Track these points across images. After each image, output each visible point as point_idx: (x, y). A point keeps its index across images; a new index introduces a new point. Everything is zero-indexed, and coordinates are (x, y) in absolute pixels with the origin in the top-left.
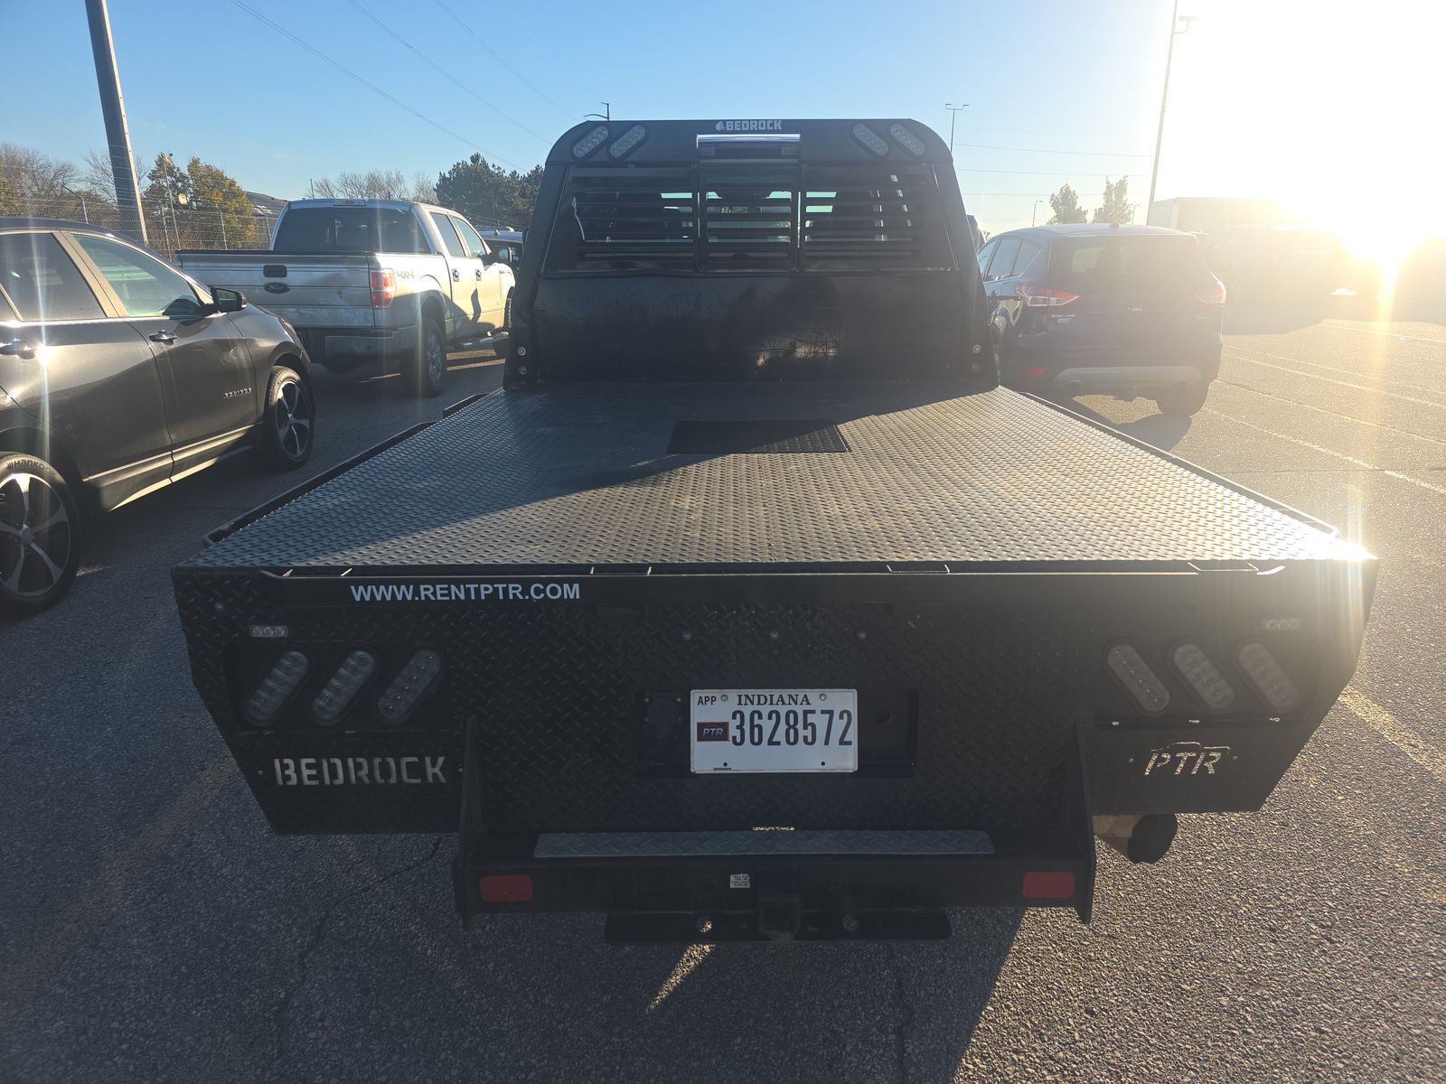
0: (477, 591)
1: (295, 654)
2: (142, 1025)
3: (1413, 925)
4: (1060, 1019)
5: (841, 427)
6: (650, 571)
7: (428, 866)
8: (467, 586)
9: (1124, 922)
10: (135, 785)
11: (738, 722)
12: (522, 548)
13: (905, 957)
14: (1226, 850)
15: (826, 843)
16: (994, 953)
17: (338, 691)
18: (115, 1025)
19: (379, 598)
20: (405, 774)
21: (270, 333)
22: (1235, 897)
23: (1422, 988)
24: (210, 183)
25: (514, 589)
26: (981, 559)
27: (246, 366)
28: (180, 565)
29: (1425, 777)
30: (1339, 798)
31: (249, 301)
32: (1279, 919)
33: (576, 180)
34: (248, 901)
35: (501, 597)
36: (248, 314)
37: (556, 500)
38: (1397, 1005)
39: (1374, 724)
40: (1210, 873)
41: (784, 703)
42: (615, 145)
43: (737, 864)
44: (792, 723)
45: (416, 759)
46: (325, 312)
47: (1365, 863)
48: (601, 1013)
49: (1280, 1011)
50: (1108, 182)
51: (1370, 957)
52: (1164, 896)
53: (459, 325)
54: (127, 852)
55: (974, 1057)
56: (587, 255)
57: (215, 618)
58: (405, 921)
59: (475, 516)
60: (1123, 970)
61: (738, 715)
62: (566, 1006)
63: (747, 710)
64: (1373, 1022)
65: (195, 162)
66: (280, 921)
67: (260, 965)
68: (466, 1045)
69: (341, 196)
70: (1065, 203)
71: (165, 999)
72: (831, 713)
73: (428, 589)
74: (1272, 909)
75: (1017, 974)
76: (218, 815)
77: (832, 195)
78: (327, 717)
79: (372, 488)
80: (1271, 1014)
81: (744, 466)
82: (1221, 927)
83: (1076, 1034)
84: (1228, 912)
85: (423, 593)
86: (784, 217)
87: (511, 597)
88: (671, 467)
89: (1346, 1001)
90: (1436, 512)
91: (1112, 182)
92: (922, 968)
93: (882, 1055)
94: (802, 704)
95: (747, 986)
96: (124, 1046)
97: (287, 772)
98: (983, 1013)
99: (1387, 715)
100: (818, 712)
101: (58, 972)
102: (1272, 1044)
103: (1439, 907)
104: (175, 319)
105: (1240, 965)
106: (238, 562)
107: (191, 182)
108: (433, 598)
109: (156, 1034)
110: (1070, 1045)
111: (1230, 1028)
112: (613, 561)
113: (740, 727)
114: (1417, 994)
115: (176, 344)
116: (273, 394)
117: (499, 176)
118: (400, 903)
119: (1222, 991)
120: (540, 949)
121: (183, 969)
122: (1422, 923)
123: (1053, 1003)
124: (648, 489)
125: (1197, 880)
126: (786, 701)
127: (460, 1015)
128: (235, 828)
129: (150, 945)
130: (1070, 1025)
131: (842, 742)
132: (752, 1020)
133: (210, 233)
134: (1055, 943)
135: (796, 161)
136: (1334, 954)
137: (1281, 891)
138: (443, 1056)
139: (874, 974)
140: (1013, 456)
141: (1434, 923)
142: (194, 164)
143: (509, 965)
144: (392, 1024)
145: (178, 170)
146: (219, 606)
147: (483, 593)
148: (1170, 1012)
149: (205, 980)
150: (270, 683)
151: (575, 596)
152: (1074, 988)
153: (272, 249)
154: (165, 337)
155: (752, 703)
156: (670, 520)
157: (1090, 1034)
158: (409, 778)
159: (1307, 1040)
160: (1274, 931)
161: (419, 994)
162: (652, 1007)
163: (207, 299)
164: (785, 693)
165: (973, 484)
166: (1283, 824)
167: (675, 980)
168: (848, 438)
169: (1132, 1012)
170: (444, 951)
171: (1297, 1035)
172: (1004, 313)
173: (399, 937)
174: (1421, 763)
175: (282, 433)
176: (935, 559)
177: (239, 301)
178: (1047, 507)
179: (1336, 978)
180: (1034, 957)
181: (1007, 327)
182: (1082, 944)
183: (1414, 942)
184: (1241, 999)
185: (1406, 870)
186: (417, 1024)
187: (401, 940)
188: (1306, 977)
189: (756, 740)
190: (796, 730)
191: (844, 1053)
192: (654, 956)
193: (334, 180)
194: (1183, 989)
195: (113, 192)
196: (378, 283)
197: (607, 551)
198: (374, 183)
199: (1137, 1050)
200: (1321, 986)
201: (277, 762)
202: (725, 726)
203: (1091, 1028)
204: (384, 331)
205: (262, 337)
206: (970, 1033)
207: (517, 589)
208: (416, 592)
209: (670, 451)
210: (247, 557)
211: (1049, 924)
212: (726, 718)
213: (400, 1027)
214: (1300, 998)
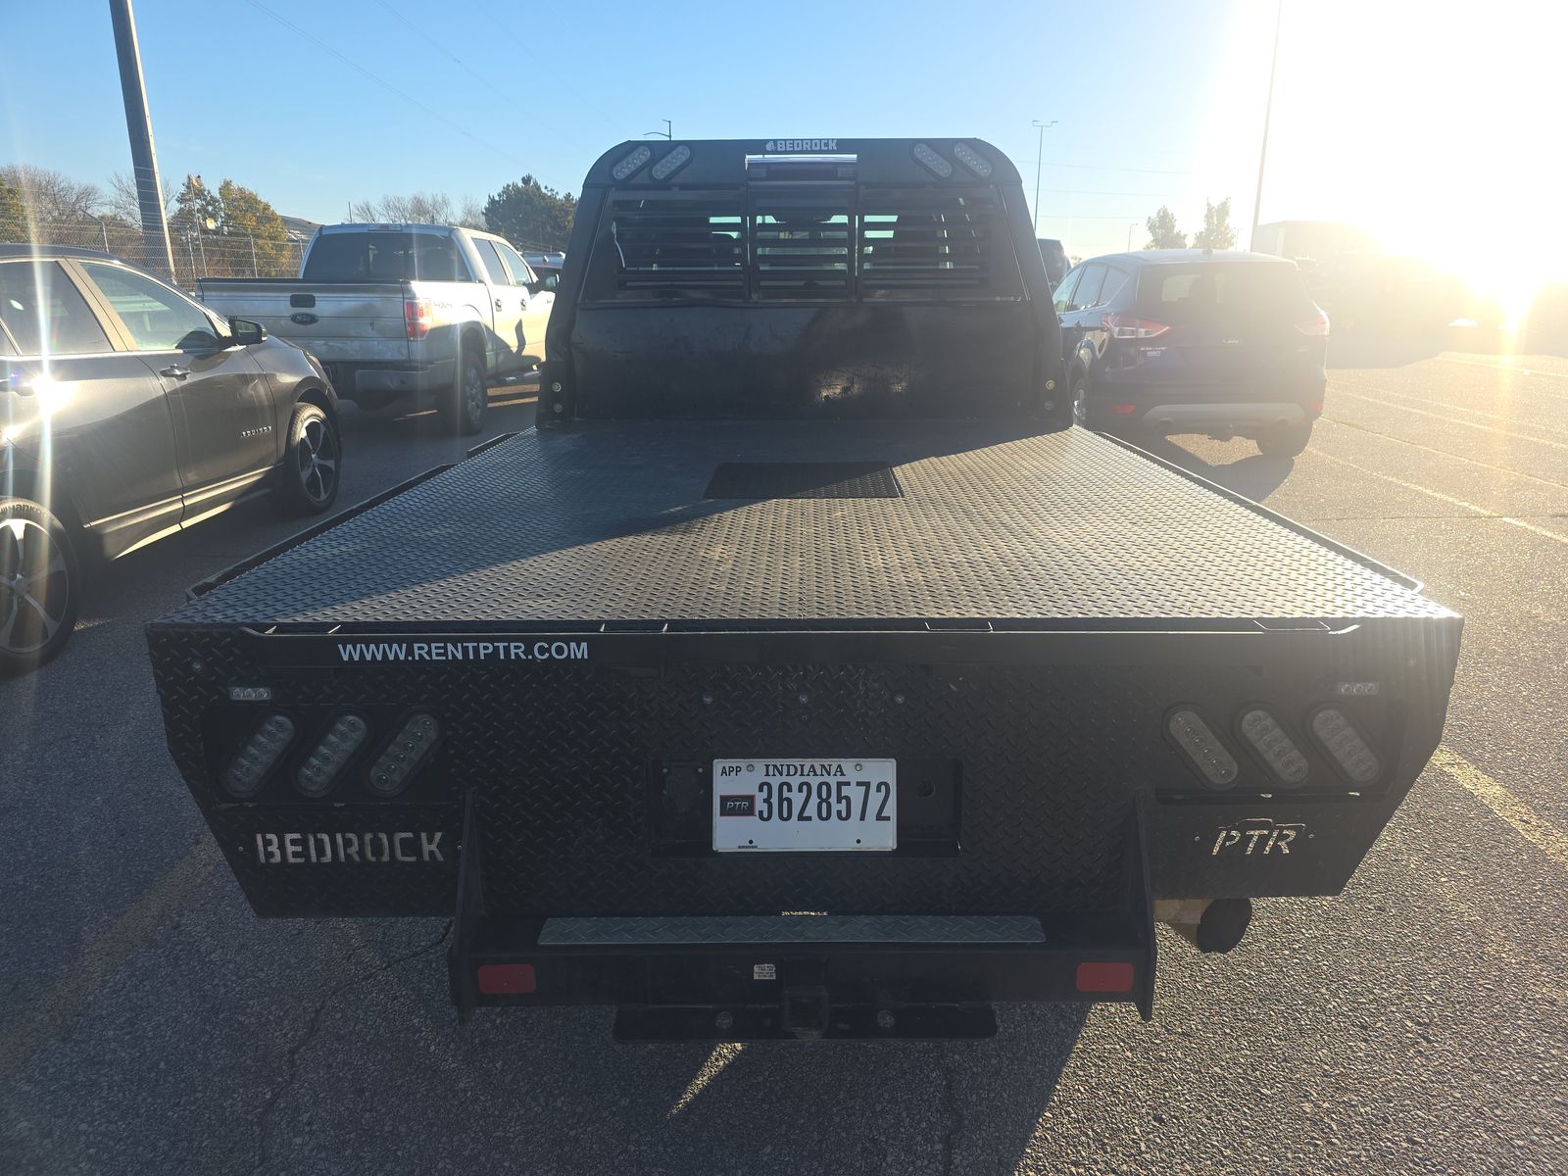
0: (476, 650)
1: (279, 718)
2: (112, 1127)
3: (1519, 1022)
4: (1125, 1127)
5: (897, 471)
6: (666, 628)
7: (436, 952)
8: (464, 644)
9: (1200, 1018)
10: (123, 861)
11: (765, 795)
12: (530, 602)
13: (957, 1057)
14: (1316, 937)
15: (861, 930)
16: (1056, 1052)
17: (326, 759)
18: (83, 1127)
19: (369, 657)
20: (398, 852)
21: (292, 367)
22: (1323, 991)
23: (1527, 1093)
24: (243, 208)
25: (516, 647)
26: (1029, 616)
27: (266, 403)
28: (156, 620)
29: (1538, 857)
30: (1443, 880)
31: (270, 332)
32: (1372, 1014)
33: (616, 203)
34: (237, 989)
35: (502, 657)
36: (269, 346)
37: (576, 549)
38: (1498, 1112)
39: (1483, 797)
40: (1297, 964)
41: (816, 774)
42: (658, 166)
43: (762, 954)
44: (824, 796)
45: (410, 835)
46: (356, 344)
47: (1468, 953)
48: (617, 1118)
49: (1369, 1119)
50: (1208, 204)
51: (1470, 1059)
52: (1246, 988)
53: (501, 357)
54: (110, 935)
55: (1028, 1170)
56: (629, 284)
57: (192, 679)
58: (408, 1013)
59: (484, 568)
60: (1197, 1072)
61: (765, 787)
62: (580, 1110)
63: (775, 782)
64: (1472, 1132)
65: (227, 184)
66: (270, 1013)
67: (245, 1061)
68: (466, 1153)
69: (383, 221)
70: (1163, 227)
71: (140, 1098)
72: (867, 785)
73: (423, 648)
74: (1365, 1003)
75: (1080, 1076)
76: (210, 894)
77: (893, 219)
78: (314, 788)
79: (378, 537)
80: (1358, 1122)
81: (786, 512)
82: (1307, 1024)
83: (1143, 1145)
84: (1315, 1007)
85: (417, 652)
86: (840, 243)
87: (513, 657)
88: (705, 513)
89: (1443, 1108)
90: (1558, 563)
91: (1213, 205)
92: (975, 1070)
93: (926, 1167)
94: (835, 775)
95: (781, 1089)
96: (92, 1151)
97: (270, 849)
98: (1041, 1120)
99: (1498, 787)
100: (853, 784)
101: (26, 1067)
102: (1359, 1156)
103: (1548, 1002)
104: (189, 352)
105: (1327, 1067)
106: (219, 617)
107: (222, 205)
108: (428, 658)
109: (128, 1137)
110: (1135, 1157)
111: (1313, 1138)
112: (626, 617)
113: (767, 800)
114: (1521, 1100)
115: (189, 380)
116: (295, 434)
117: (552, 199)
118: (404, 993)
119: (1305, 1096)
120: (555, 1045)
121: (162, 1065)
122: (1529, 1020)
123: (1119, 1109)
124: (678, 537)
125: (1283, 972)
126: (819, 772)
127: (462, 1119)
128: (228, 909)
129: (127, 1037)
130: (1136, 1134)
131: (879, 817)
132: (784, 1127)
133: (241, 260)
134: (1124, 1042)
135: (853, 183)
136: (1431, 1055)
137: (1375, 984)
138: (440, 1166)
139: (922, 1076)
140: (1079, 503)
141: (1543, 1020)
142: (226, 187)
143: (520, 1063)
144: (386, 1129)
145: (209, 193)
146: (197, 666)
147: (482, 652)
148: (1247, 1120)
149: (185, 1078)
150: (253, 750)
151: (583, 656)
152: (1142, 1092)
153: (301, 277)
154: (178, 372)
155: (781, 774)
156: (696, 571)
157: (1158, 1144)
158: (404, 854)
159: (1398, 1151)
160: (1365, 1028)
161: (419, 1096)
162: (675, 1111)
163: (225, 330)
164: (817, 763)
165: (1031, 533)
166: (1380, 908)
167: (702, 1081)
168: (902, 482)
169: (1205, 1120)
170: (448, 1048)
171: (1387, 1147)
172: (1090, 346)
173: (400, 1032)
174: (1534, 841)
175: (305, 475)
176: (978, 616)
177: (259, 333)
178: (1108, 558)
179: (1432, 1082)
180: (1099, 1057)
181: (1092, 360)
182: (1153, 1043)
183: (1520, 1042)
184: (1326, 1105)
185: (1514, 961)
186: (415, 1128)
187: (403, 1035)
188: (1398, 1080)
189: (785, 815)
190: (829, 803)
191: (884, 1164)
192: (679, 1054)
193: (376, 204)
194: (1262, 1094)
195: (139, 217)
196: (413, 314)
197: (622, 605)
198: (419, 207)
199: (1209, 1162)
200: (1416, 1091)
201: (259, 837)
202: (751, 799)
203: (1160, 1137)
204: (419, 365)
205: (286, 372)
206: (1024, 1142)
207: (520, 647)
208: (410, 652)
209: (706, 497)
210: (230, 612)
211: (1117, 1019)
212: (753, 790)
213: (396, 1132)
214: (1392, 1105)
